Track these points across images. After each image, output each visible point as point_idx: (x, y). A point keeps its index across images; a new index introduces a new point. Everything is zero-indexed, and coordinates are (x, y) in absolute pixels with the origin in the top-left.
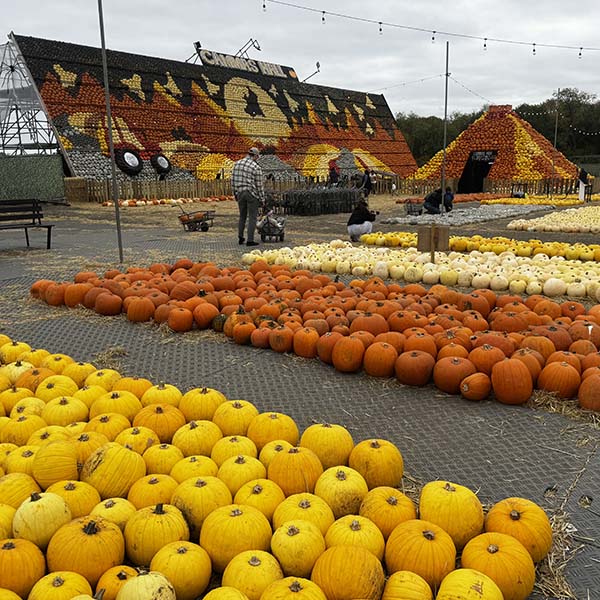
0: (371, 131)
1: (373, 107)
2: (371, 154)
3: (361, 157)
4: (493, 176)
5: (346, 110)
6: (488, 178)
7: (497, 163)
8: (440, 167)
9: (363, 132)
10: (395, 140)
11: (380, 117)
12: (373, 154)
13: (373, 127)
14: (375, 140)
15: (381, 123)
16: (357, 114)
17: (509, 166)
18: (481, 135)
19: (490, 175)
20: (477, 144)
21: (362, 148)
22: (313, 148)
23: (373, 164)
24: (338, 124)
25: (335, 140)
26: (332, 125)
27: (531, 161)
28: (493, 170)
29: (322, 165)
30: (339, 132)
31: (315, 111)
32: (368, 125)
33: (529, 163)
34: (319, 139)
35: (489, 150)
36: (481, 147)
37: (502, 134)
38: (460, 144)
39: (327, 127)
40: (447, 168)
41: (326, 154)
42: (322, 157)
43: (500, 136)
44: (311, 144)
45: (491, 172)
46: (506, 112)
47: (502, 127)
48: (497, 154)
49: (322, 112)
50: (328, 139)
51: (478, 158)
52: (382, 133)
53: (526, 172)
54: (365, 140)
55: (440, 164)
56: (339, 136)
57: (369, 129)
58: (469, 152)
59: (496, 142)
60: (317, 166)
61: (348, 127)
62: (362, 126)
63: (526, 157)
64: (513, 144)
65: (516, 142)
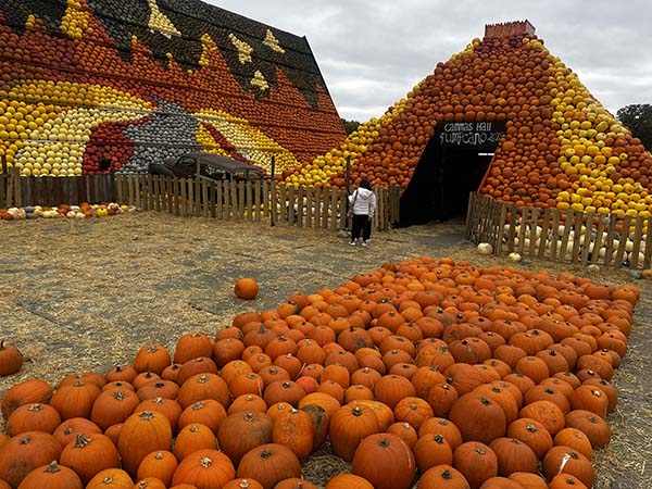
0: (264, 85)
1: (277, 48)
2: (251, 124)
3: (221, 127)
4: (495, 188)
5: (206, 38)
6: (482, 193)
7: (506, 154)
8: (364, 155)
9: (244, 84)
10: (315, 109)
11: (292, 68)
12: (256, 125)
13: (270, 79)
14: (269, 102)
15: (290, 77)
16: (234, 51)
17: (541, 161)
18: (463, 86)
19: (486, 184)
20: (454, 105)
21: (229, 111)
22: (36, 89)
23: (252, 145)
24: (169, 54)
25: (144, 83)
26: (145, 54)
27: (608, 149)
28: (497, 170)
29: (61, 131)
30: (167, 69)
31: (96, 14)
32: (258, 74)
33: (599, 157)
34: (82, 72)
35: (485, 120)
36: (464, 112)
37: (516, 84)
38: (414, 105)
39: (126, 53)
40: (378, 160)
41: (93, 107)
42: (72, 113)
43: (511, 87)
44: (36, 76)
45: (490, 175)
46: (525, 36)
47: (516, 67)
48: (504, 130)
49: (121, 22)
50: (117, 78)
51: (456, 139)
52: (289, 92)
53: (599, 183)
54: (242, 98)
55: (364, 148)
56: (161, 77)
57: (259, 81)
58: (434, 122)
59: (502, 101)
60: (33, 134)
61: (200, 67)
62: (244, 73)
63: (588, 138)
64: (548, 104)
65: (555, 101)
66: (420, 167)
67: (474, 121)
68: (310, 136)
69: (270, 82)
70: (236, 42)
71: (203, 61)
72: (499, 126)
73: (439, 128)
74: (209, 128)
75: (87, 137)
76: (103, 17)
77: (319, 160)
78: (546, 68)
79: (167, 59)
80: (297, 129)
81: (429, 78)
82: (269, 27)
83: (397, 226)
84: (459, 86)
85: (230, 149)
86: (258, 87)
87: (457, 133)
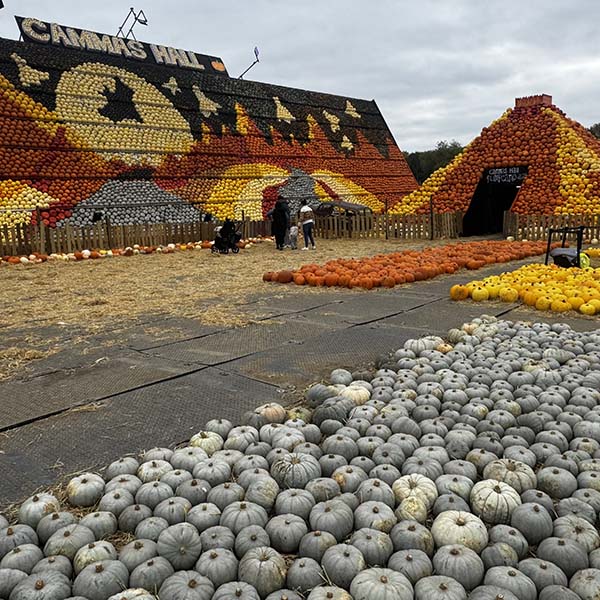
0: (350, 146)
1: (356, 115)
2: (345, 177)
3: (328, 181)
4: (520, 208)
5: (310, 118)
6: (512, 211)
7: (528, 187)
8: (436, 193)
9: (336, 148)
10: (388, 158)
11: (367, 129)
12: (349, 177)
13: (354, 141)
14: (355, 159)
15: (367, 136)
16: (328, 123)
17: (548, 190)
18: (501, 143)
19: (515, 205)
20: (495, 157)
21: (331, 169)
22: (234, 170)
23: (348, 191)
24: (291, 135)
25: (282, 157)
26: (279, 138)
27: (586, 180)
28: (521, 197)
29: (250, 195)
30: (292, 146)
31: (251, 117)
32: (345, 138)
33: (582, 185)
34: (251, 156)
35: (515, 166)
36: (501, 161)
37: (535, 140)
38: (468, 158)
39: (269, 139)
40: (447, 196)
41: (261, 177)
42: (252, 182)
43: (532, 143)
44: (233, 163)
45: (518, 200)
46: (542, 105)
47: (535, 129)
48: (527, 171)
49: (263, 118)
50: (268, 157)
51: (497, 179)
52: (368, 149)
53: (578, 200)
54: (337, 158)
55: (436, 189)
56: (290, 152)
57: (347, 144)
58: (482, 169)
59: (525, 153)
60: (239, 197)
61: (309, 140)
62: (336, 140)
63: (577, 174)
64: (553, 153)
65: (558, 151)
66: (474, 198)
67: (508, 167)
68: (386, 180)
69: (354, 143)
70: (329, 117)
71: (311, 136)
72: (524, 169)
73: (485, 173)
74: (321, 183)
75: (262, 197)
76: (255, 117)
77: (405, 199)
78: (554, 129)
79: (291, 138)
80: (376, 177)
81: (477, 139)
82: (348, 99)
83: (461, 235)
84: (498, 143)
85: (335, 197)
86: (347, 148)
87: (497, 175)
